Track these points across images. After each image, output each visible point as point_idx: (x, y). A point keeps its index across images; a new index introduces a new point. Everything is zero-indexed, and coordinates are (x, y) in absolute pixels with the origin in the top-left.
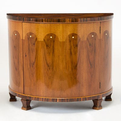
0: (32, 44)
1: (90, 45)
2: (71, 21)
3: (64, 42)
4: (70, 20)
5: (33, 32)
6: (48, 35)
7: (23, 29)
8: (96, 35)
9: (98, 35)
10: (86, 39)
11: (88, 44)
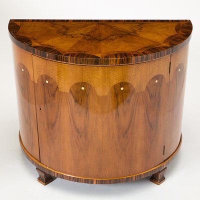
0: (50, 95)
1: (151, 96)
2: (118, 61)
3: (106, 96)
4: (116, 61)
5: (51, 76)
6: (77, 84)
7: (35, 67)
8: (162, 79)
9: (165, 77)
10: (144, 88)
11: (148, 95)
